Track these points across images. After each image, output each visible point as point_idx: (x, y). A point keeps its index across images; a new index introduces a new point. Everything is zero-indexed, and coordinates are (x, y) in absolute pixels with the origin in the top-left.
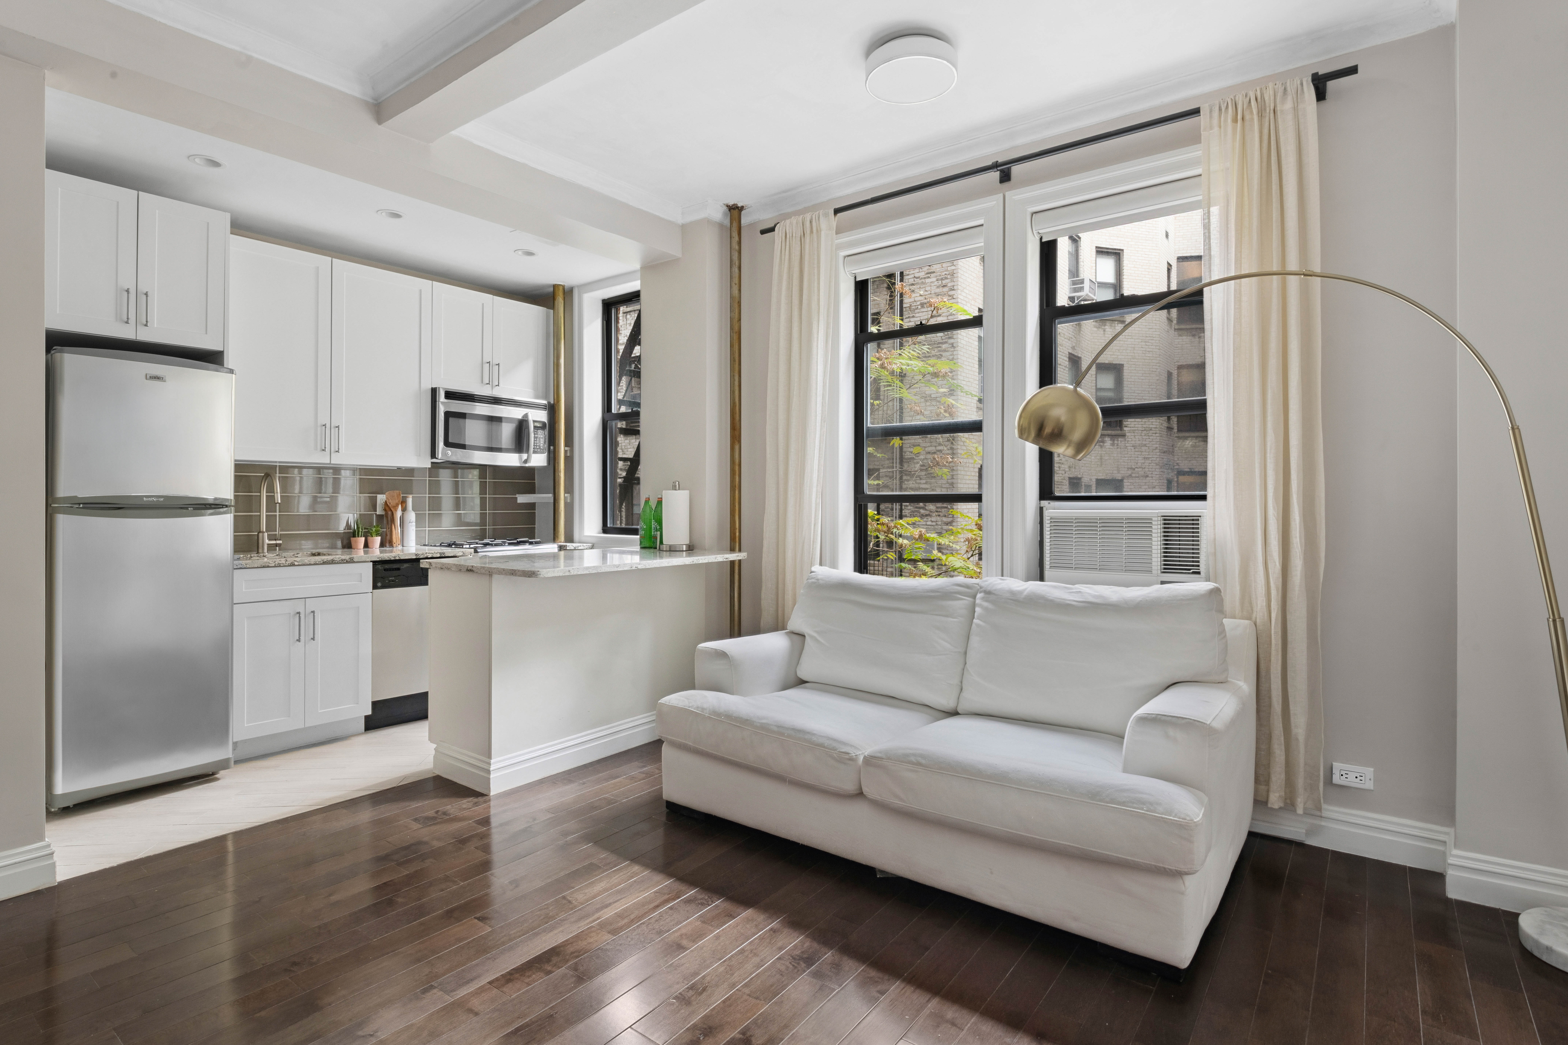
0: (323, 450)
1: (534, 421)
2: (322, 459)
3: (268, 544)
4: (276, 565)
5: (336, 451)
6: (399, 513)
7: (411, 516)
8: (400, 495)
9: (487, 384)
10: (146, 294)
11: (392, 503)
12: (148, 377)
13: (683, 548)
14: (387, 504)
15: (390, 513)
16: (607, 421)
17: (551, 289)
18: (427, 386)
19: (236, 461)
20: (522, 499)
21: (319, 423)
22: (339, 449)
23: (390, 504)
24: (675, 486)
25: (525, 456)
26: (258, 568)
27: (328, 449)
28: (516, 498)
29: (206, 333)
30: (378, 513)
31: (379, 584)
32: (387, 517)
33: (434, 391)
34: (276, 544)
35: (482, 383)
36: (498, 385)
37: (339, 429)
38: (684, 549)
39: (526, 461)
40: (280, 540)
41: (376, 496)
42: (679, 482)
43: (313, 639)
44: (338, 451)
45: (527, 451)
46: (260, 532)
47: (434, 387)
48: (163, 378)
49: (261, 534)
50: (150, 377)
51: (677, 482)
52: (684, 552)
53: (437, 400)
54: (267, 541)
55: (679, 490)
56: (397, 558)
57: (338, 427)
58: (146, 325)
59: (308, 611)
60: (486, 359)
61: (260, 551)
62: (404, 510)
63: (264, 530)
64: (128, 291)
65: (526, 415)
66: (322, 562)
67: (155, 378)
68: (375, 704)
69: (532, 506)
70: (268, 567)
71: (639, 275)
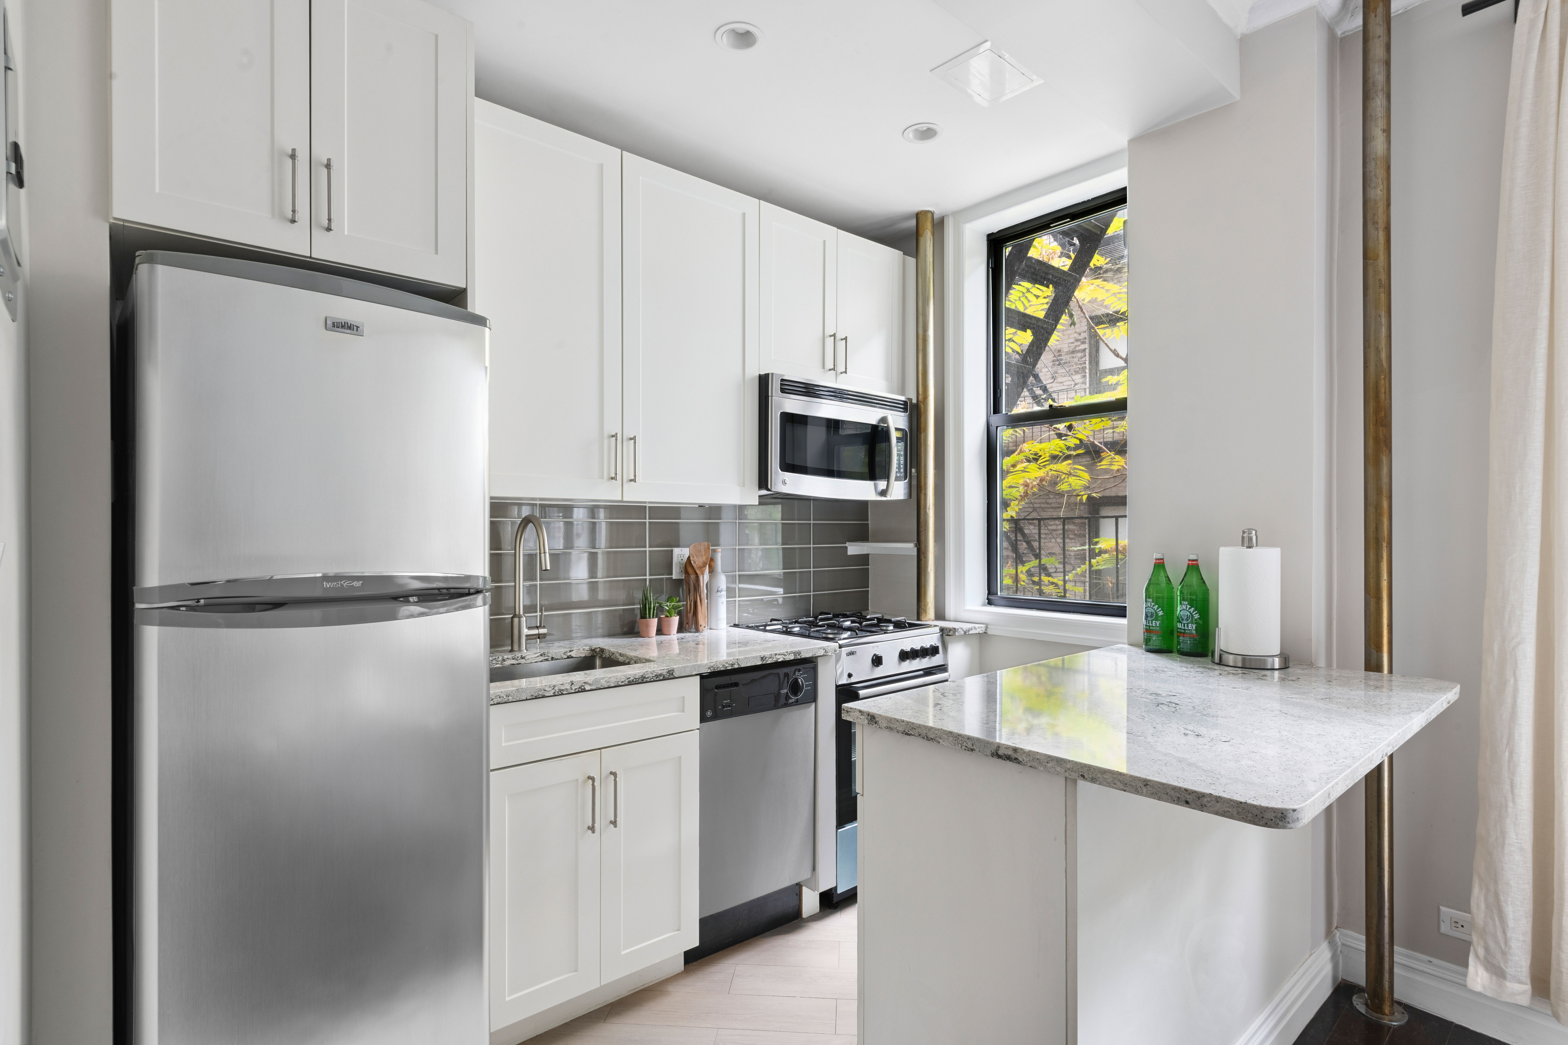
0: (612, 478)
1: (897, 429)
2: (610, 493)
3: (527, 636)
4: (556, 694)
5: (631, 480)
6: (705, 578)
7: (722, 581)
8: (709, 549)
9: (830, 370)
10: (328, 166)
11: (697, 562)
12: (329, 323)
13: (1273, 664)
14: (691, 563)
15: (693, 577)
16: (997, 427)
17: (913, 222)
18: (754, 371)
19: (491, 498)
20: (854, 549)
21: (606, 434)
22: (635, 476)
23: (695, 563)
24: (1250, 539)
25: (882, 485)
26: (527, 700)
27: (619, 477)
28: (846, 548)
29: (437, 253)
30: (674, 577)
31: (709, 714)
32: (688, 584)
33: (764, 381)
34: (539, 634)
35: (824, 367)
36: (846, 372)
37: (635, 443)
38: (1277, 666)
39: (883, 493)
40: (544, 627)
41: (672, 551)
42: (1256, 531)
43: (614, 823)
44: (634, 480)
45: (887, 477)
46: (515, 616)
47: (762, 373)
48: (358, 327)
49: (516, 620)
50: (333, 323)
51: (1254, 532)
52: (1276, 673)
53: (770, 395)
54: (525, 631)
55: (1257, 546)
56: (736, 666)
57: (634, 439)
58: (329, 229)
59: (605, 772)
60: (830, 331)
61: (516, 647)
62: (712, 571)
63: (522, 613)
64: (293, 156)
65: (884, 420)
66: (626, 682)
67: (343, 327)
68: (704, 923)
69: (864, 559)
70: (544, 697)
71: (1125, 158)
